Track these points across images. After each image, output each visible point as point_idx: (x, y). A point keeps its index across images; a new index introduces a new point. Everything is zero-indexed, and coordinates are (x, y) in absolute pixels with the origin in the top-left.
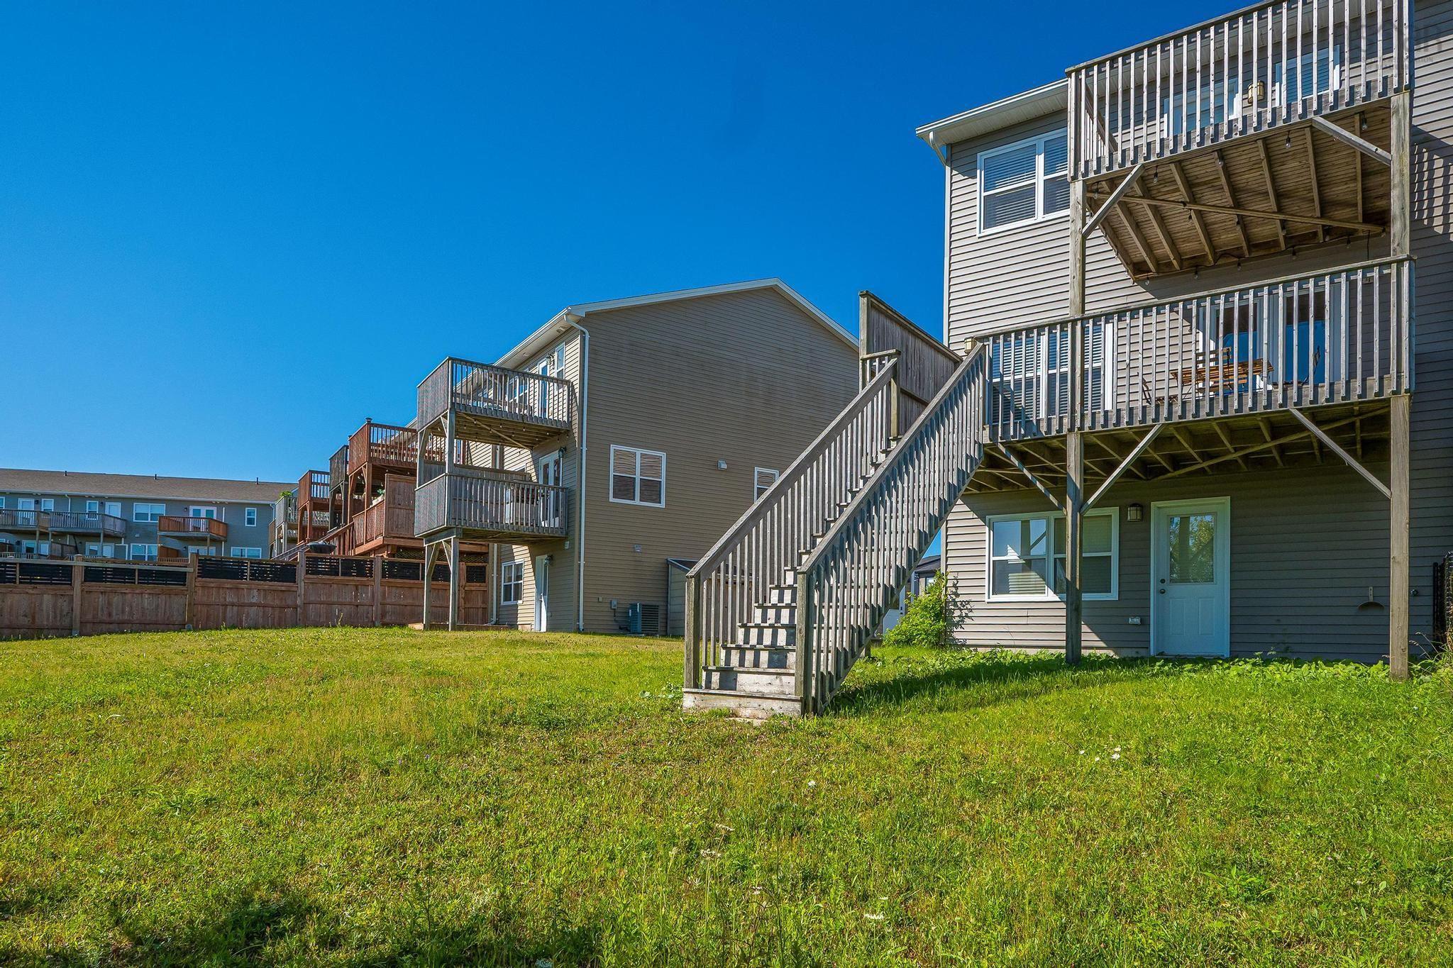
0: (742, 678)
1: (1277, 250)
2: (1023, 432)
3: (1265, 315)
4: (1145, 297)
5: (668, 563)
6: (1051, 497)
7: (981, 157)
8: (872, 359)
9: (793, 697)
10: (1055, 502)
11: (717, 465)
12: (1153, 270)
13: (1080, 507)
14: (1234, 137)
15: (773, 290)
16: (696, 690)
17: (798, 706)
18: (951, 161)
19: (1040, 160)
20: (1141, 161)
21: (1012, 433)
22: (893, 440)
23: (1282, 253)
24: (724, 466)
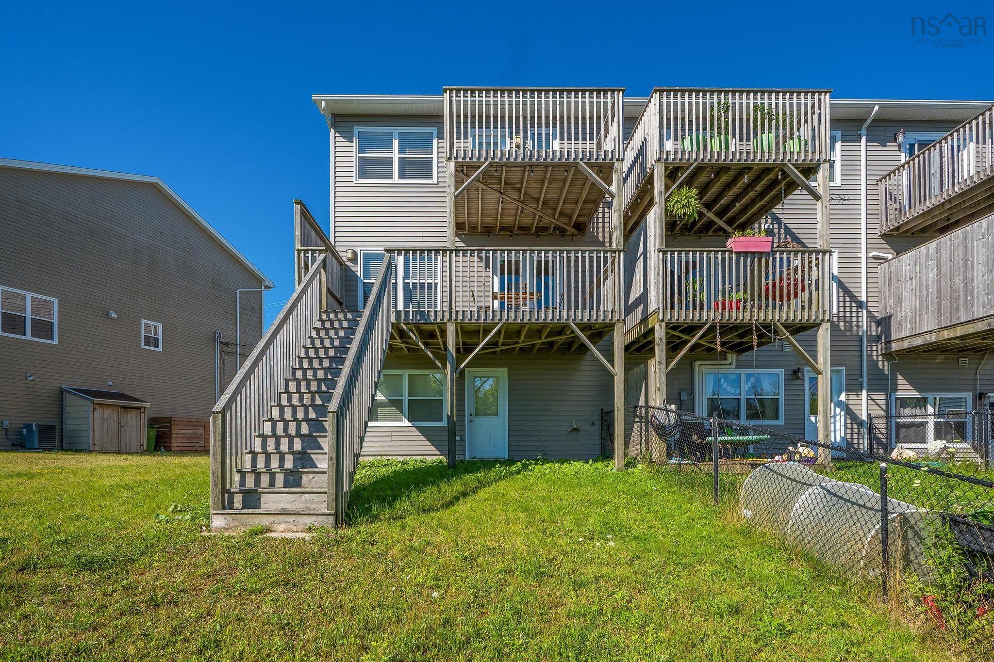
0: (264, 498)
1: (530, 232)
2: (418, 318)
3: (558, 268)
4: (460, 244)
5: (62, 391)
6: (437, 362)
7: (357, 129)
8: (306, 251)
9: (326, 511)
10: (440, 365)
11: (107, 314)
12: (467, 229)
13: (456, 368)
14: (540, 161)
15: (153, 185)
16: (224, 512)
17: (331, 519)
18: (334, 125)
19: (396, 143)
20: (490, 160)
21: (411, 318)
22: (323, 312)
23: (532, 235)
24: (114, 315)
